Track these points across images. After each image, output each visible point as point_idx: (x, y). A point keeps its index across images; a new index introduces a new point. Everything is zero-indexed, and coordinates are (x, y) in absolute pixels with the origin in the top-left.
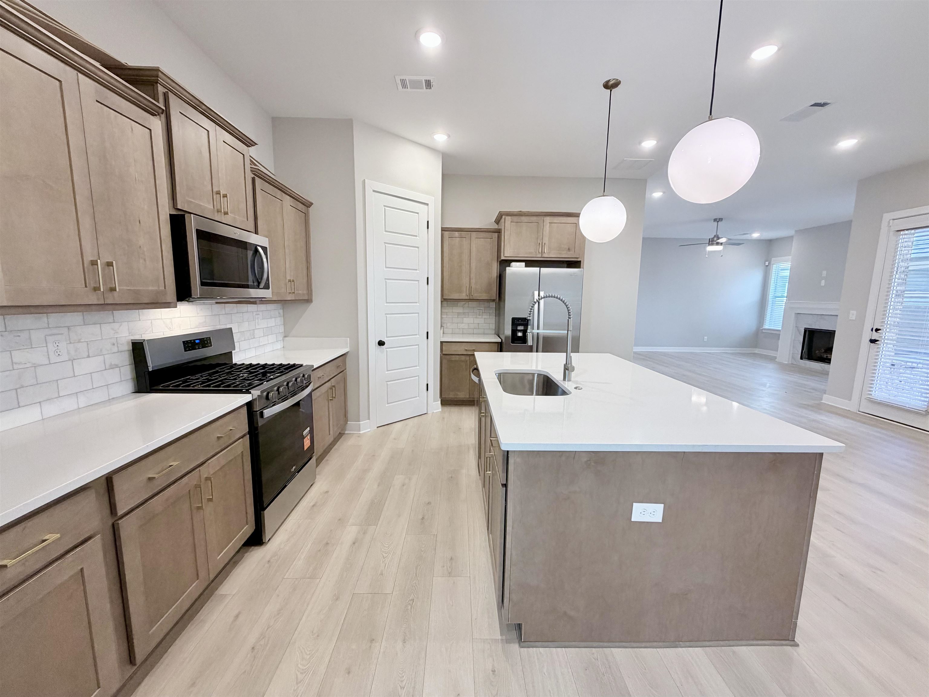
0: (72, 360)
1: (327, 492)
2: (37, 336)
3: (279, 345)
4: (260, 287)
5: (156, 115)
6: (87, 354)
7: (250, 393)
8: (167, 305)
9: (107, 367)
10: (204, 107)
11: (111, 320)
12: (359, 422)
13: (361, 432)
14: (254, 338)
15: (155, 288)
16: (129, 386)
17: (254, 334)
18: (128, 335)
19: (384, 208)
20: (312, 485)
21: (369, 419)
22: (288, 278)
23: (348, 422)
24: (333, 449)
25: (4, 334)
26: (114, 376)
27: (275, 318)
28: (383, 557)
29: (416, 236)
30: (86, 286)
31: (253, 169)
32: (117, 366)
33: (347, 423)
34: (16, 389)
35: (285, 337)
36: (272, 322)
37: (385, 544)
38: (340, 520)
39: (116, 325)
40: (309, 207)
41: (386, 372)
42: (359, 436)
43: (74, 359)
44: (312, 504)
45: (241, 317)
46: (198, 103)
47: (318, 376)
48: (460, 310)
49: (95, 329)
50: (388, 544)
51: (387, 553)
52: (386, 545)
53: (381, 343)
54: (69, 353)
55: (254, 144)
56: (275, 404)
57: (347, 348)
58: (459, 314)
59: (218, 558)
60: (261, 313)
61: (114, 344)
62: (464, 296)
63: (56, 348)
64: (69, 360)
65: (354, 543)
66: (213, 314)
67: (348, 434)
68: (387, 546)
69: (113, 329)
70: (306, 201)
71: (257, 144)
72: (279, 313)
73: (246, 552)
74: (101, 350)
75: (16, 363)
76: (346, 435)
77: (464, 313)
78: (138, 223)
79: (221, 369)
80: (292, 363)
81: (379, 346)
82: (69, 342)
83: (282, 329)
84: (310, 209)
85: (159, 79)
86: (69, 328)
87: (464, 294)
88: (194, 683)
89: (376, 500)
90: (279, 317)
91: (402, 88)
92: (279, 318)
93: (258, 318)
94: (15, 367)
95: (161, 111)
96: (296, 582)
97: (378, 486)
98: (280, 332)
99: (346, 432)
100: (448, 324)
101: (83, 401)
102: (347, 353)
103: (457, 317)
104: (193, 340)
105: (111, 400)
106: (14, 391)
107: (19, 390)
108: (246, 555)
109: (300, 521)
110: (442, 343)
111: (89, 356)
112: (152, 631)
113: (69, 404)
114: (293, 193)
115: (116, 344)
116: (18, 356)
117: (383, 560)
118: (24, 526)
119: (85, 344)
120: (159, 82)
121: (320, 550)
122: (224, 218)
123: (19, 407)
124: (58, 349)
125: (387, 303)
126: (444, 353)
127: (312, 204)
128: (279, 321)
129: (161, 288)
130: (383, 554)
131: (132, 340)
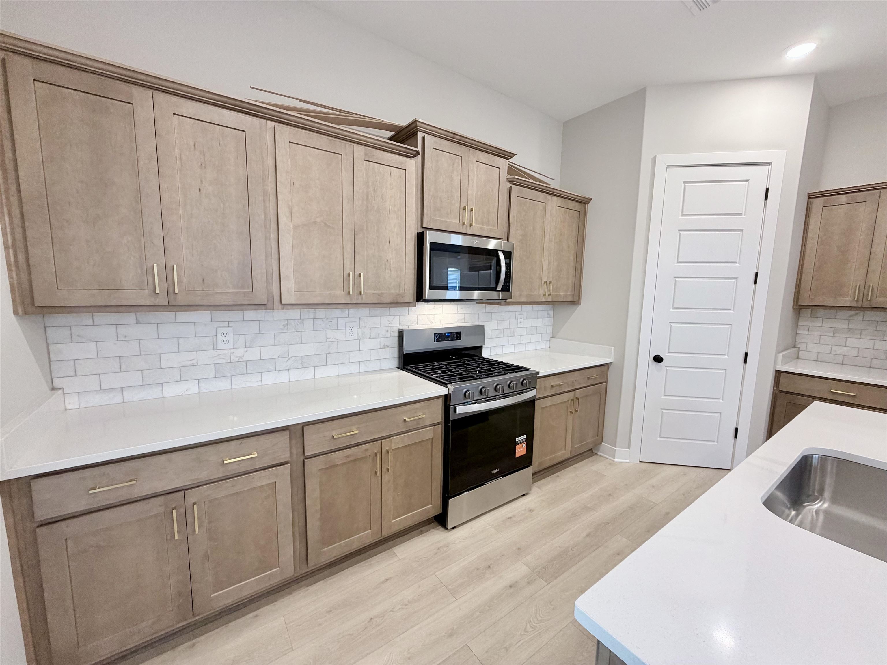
0: (359, 339)
1: (531, 511)
2: (341, 322)
3: (544, 346)
4: (497, 290)
5: (413, 157)
6: (369, 336)
7: (447, 387)
8: (408, 305)
9: (382, 347)
10: (458, 137)
11: (388, 314)
12: (616, 447)
13: (615, 460)
14: (514, 335)
15: (398, 292)
16: (395, 363)
17: (514, 332)
18: (398, 325)
19: (683, 185)
20: (524, 495)
21: (629, 447)
22: (545, 279)
23: (603, 443)
24: (572, 467)
25: (324, 319)
26: (385, 354)
27: (542, 318)
28: (526, 628)
29: (741, 214)
30: (344, 292)
31: (509, 179)
32: (388, 347)
33: (601, 443)
34: (326, 354)
35: (552, 337)
36: (538, 322)
37: (539, 615)
38: (519, 549)
39: (391, 318)
40: (588, 204)
41: (663, 397)
42: (612, 464)
43: (361, 339)
44: (510, 515)
45: (502, 316)
46: (452, 135)
47: (552, 384)
48: (843, 325)
49: (376, 320)
50: (541, 617)
51: (533, 628)
52: (538, 617)
53: (658, 359)
54: (358, 334)
55: (512, 155)
56: (476, 403)
57: (610, 358)
58: (835, 331)
59: (393, 521)
60: (525, 313)
61: (388, 331)
62: (847, 301)
63: (350, 331)
64: (358, 339)
65: (511, 587)
66: (473, 312)
67: (599, 455)
68: (540, 619)
69: (388, 321)
70: (582, 199)
71: (516, 155)
72: (548, 314)
73: (433, 528)
74: (379, 335)
75: (328, 338)
76: (598, 457)
77: (850, 330)
78: (388, 243)
79: (463, 360)
80: (521, 365)
81: (656, 363)
82: (359, 327)
83: (550, 330)
84: (589, 206)
85: (418, 127)
86: (360, 318)
87: (849, 298)
88: (331, 611)
89: (571, 552)
90: (548, 317)
91: (699, 11)
92: (547, 319)
93: (521, 318)
94: (328, 340)
95: (415, 153)
96: (439, 586)
97: (588, 535)
98: (547, 332)
99: (599, 453)
100: (810, 346)
101: (363, 369)
102: (611, 363)
103: (832, 335)
104: (444, 333)
105: (382, 370)
106: (325, 355)
107: (327, 355)
108: (432, 530)
109: (487, 526)
110: (779, 373)
111: (370, 338)
112: (323, 550)
113: (354, 368)
114: (563, 193)
115: (389, 332)
116: (330, 334)
117: (522, 633)
118: (241, 441)
119: (369, 330)
120: (419, 130)
121: (478, 569)
122: (470, 229)
123: (327, 365)
124: (352, 331)
125: (674, 308)
126: (781, 389)
127: (591, 199)
128: (548, 321)
129: (401, 292)
130: (528, 625)
131: (399, 329)
